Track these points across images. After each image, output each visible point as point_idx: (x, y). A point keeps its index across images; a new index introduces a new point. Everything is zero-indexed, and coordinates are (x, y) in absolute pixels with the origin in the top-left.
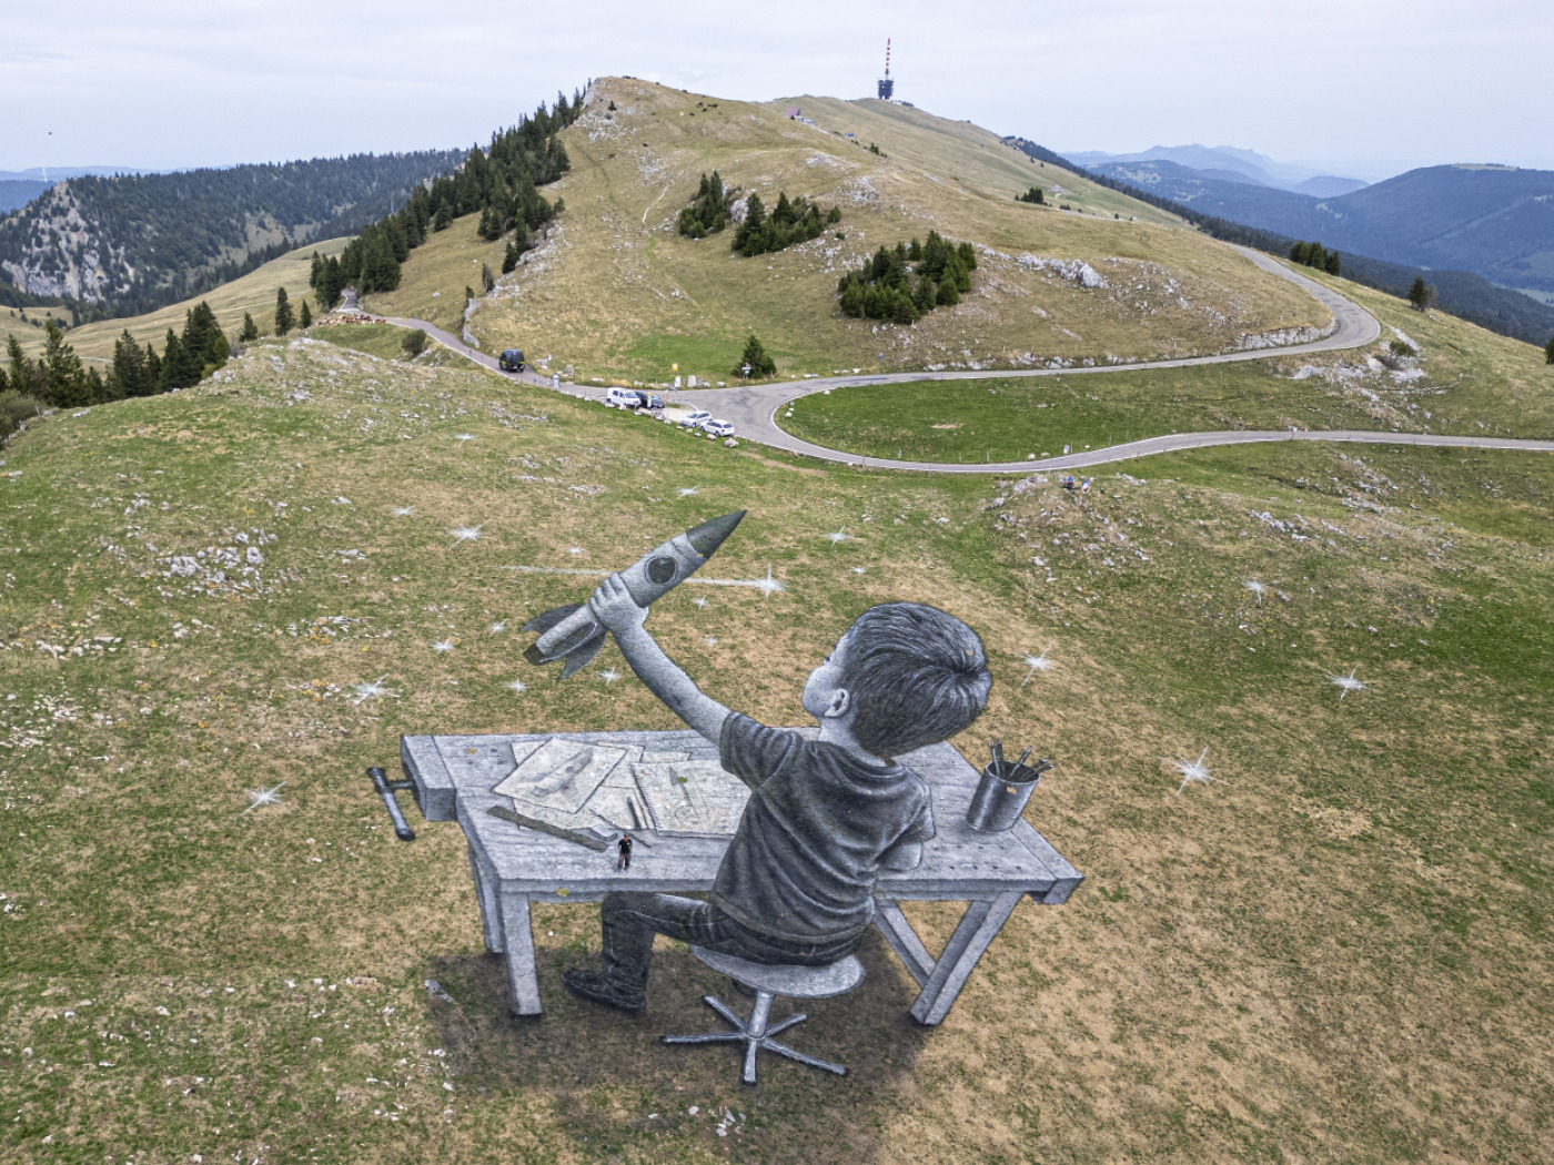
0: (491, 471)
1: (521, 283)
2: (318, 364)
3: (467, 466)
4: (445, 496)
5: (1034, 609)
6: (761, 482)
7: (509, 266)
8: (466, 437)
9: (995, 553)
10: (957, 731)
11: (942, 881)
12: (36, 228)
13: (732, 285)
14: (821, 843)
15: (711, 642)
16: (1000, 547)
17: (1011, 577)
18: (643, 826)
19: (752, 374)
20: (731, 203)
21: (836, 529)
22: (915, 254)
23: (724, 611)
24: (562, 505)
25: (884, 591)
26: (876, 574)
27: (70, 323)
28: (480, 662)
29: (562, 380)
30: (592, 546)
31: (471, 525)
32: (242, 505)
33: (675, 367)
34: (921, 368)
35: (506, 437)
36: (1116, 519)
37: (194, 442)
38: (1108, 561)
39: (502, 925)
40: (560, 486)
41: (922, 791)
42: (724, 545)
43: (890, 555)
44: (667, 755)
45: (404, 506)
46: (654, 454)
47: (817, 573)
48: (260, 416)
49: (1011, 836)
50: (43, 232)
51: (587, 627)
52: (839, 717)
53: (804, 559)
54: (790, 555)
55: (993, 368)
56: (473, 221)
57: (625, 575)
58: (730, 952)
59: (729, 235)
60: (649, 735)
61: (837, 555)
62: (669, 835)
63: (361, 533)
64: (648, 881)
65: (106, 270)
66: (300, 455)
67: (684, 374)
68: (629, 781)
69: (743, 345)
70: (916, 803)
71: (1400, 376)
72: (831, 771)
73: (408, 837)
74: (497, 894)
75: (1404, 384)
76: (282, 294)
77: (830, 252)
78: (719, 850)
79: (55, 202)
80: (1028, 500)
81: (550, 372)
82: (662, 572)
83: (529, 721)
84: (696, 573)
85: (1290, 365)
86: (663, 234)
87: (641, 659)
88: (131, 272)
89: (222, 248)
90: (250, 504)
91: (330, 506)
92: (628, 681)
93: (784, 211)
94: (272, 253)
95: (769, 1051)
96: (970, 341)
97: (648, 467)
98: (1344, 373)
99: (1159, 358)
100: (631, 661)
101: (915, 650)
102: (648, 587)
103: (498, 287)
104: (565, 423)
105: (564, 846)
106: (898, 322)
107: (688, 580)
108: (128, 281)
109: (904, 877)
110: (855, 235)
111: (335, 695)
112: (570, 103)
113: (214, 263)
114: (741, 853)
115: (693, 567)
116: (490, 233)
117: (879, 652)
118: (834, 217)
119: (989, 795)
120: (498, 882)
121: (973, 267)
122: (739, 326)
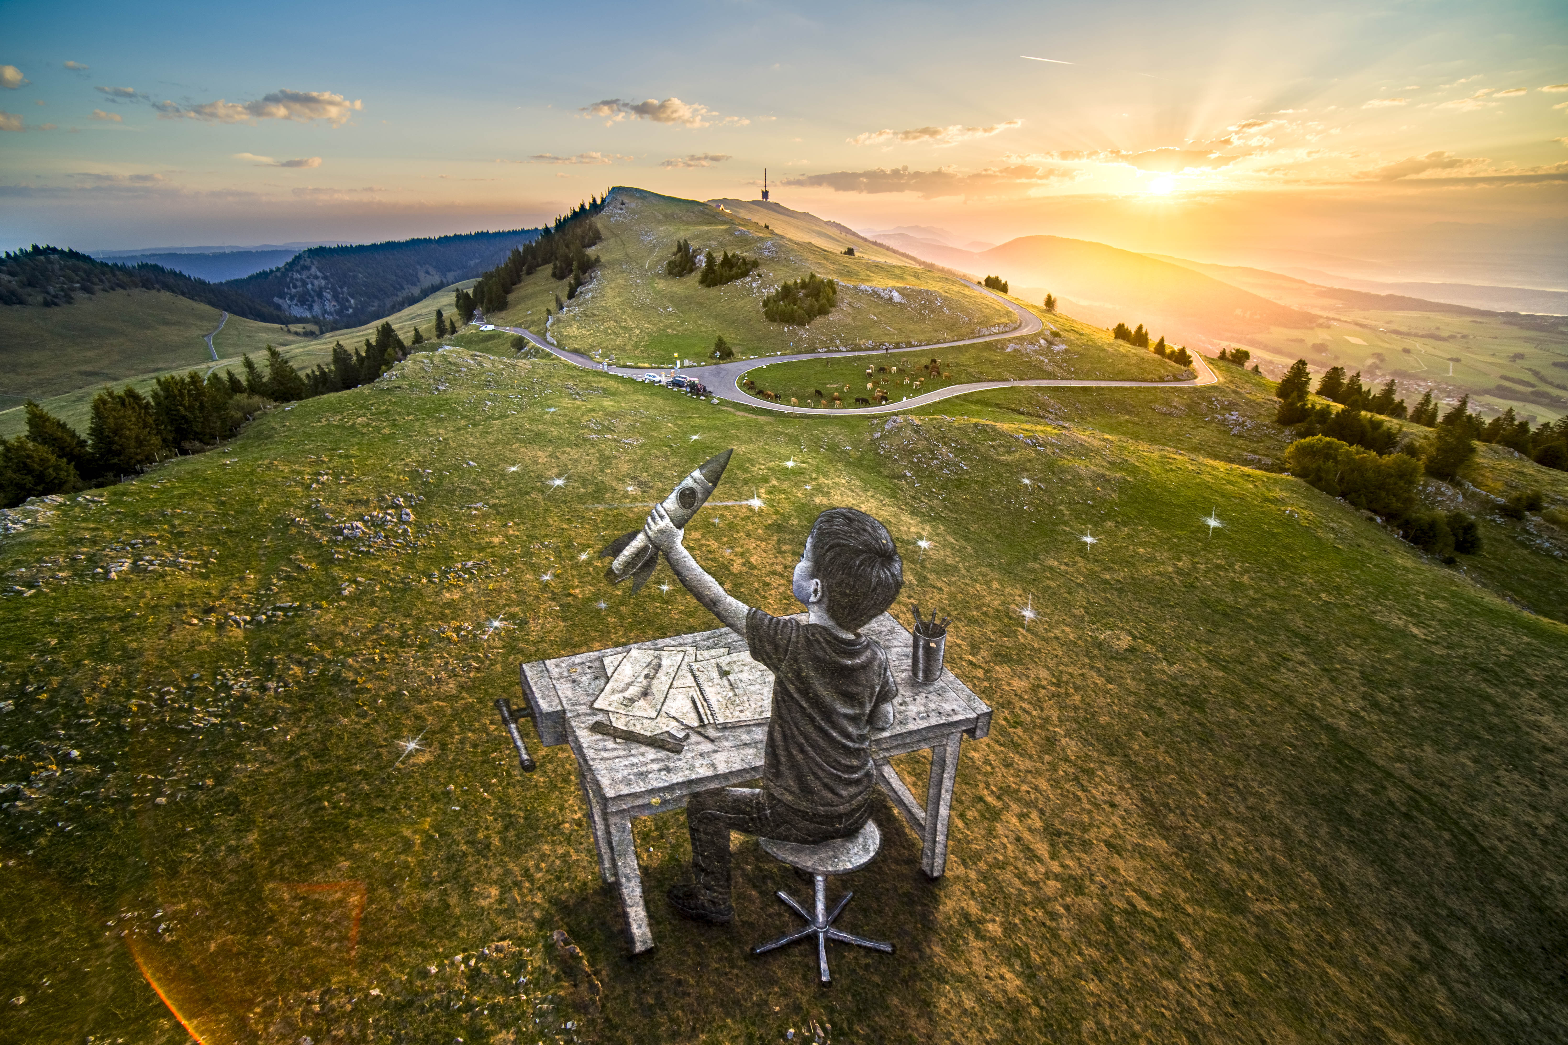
0: (570, 434)
1: (578, 305)
2: (455, 364)
3: (554, 432)
4: (542, 456)
5: (912, 506)
6: (738, 428)
7: (571, 296)
8: (553, 410)
9: (882, 470)
10: (891, 602)
11: (910, 733)
12: (292, 278)
13: (702, 304)
14: (829, 714)
15: (727, 552)
16: (885, 465)
17: (895, 485)
18: (706, 722)
19: (721, 358)
20: (696, 257)
21: (788, 458)
22: (804, 285)
23: (731, 526)
24: (618, 455)
25: (825, 501)
26: (818, 489)
27: (318, 333)
28: (574, 588)
29: (609, 365)
30: (641, 484)
31: (559, 476)
32: (399, 474)
33: (676, 355)
34: (814, 351)
35: (578, 408)
36: (945, 444)
37: (368, 425)
38: (945, 471)
39: (612, 849)
40: (615, 440)
41: (881, 655)
42: (724, 475)
43: (824, 475)
44: (713, 652)
45: (514, 465)
46: (670, 411)
47: (784, 492)
48: (415, 403)
49: (942, 684)
50: (297, 280)
51: (644, 549)
52: (819, 602)
53: (774, 482)
54: (765, 480)
55: (853, 350)
56: (548, 269)
57: (664, 504)
58: (786, 838)
59: (696, 276)
60: (698, 636)
61: (791, 476)
62: (725, 727)
63: (484, 490)
64: (716, 777)
65: (337, 301)
66: (441, 431)
67: (681, 358)
68: (690, 681)
69: (716, 340)
70: (880, 666)
71: (1056, 349)
72: (822, 648)
73: (529, 767)
74: (605, 816)
75: (1058, 353)
76: (439, 313)
77: (754, 285)
78: (760, 734)
79: (302, 263)
80: (895, 434)
81: (601, 360)
82: (688, 498)
83: (613, 636)
84: (710, 498)
85: (1003, 344)
86: (658, 275)
87: (685, 572)
88: (352, 301)
89: (405, 286)
90: (405, 472)
91: (463, 469)
92: (677, 591)
93: (728, 262)
94: (435, 289)
95: (834, 941)
96: (839, 336)
97: (668, 421)
98: (1030, 347)
99: (938, 342)
100: (678, 573)
101: (852, 543)
102: (681, 512)
103: (565, 309)
104: (614, 394)
105: (651, 753)
106: (798, 325)
107: (706, 504)
108: (351, 307)
109: (886, 734)
110: (767, 275)
111: (469, 632)
112: (599, 202)
113: (401, 295)
114: (778, 735)
115: (708, 493)
116: (559, 275)
117: (832, 547)
118: (755, 264)
119: (921, 651)
120: (605, 801)
121: (835, 292)
122: (711, 329)
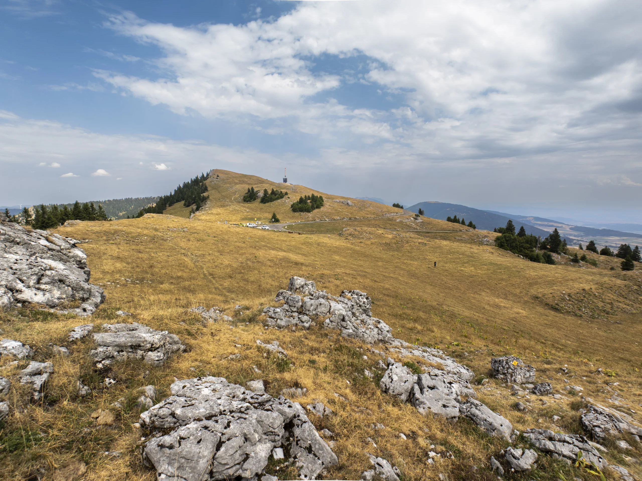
7: (197, 210)
13: (262, 209)
19: (275, 222)
20: (257, 194)
22: (309, 198)
33: (255, 219)
34: (314, 220)
56: (183, 202)
59: (259, 200)
67: (257, 221)
75: (419, 222)
77: (286, 201)
85: (395, 219)
86: (239, 202)
93: (273, 192)
96: (325, 215)
98: (407, 220)
106: (307, 212)
110: (293, 197)
112: (205, 175)
116: (187, 206)
122: (268, 214)
